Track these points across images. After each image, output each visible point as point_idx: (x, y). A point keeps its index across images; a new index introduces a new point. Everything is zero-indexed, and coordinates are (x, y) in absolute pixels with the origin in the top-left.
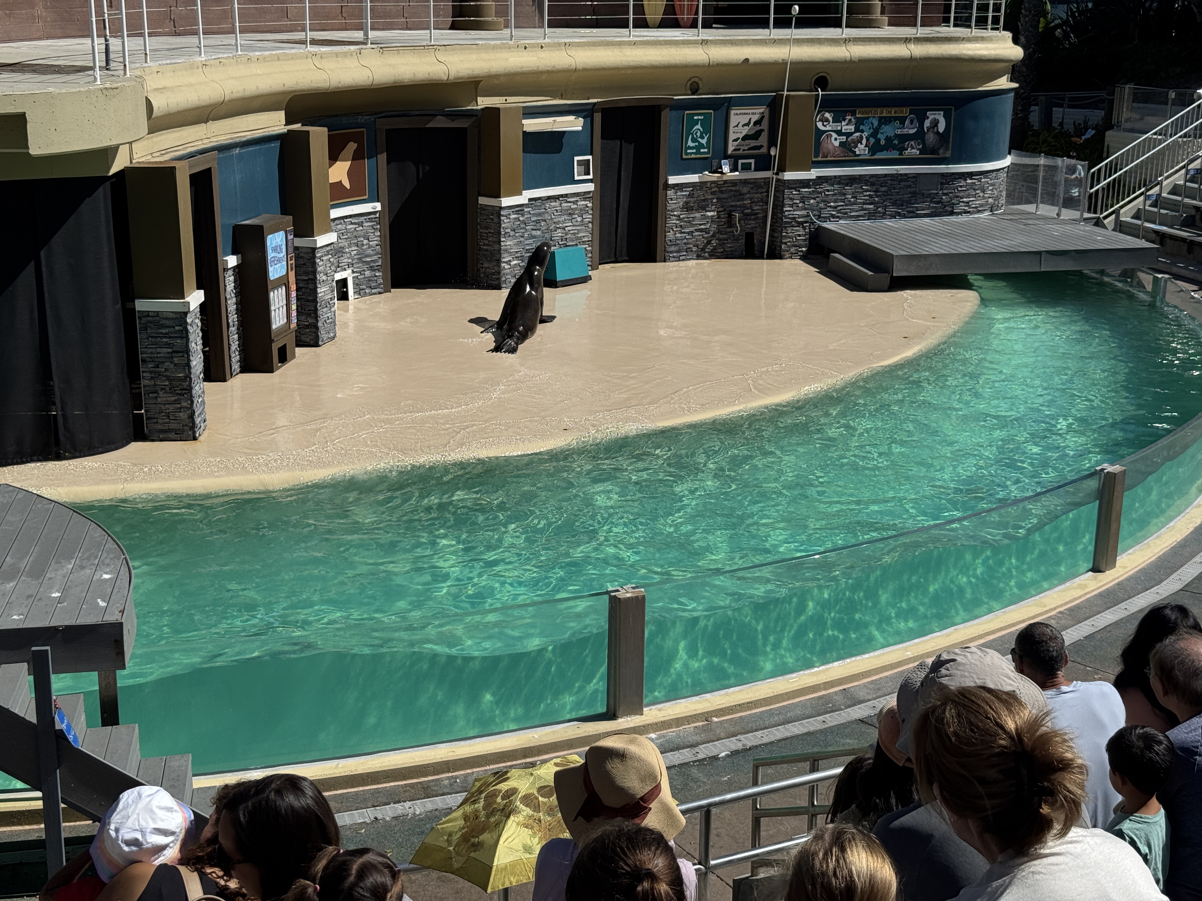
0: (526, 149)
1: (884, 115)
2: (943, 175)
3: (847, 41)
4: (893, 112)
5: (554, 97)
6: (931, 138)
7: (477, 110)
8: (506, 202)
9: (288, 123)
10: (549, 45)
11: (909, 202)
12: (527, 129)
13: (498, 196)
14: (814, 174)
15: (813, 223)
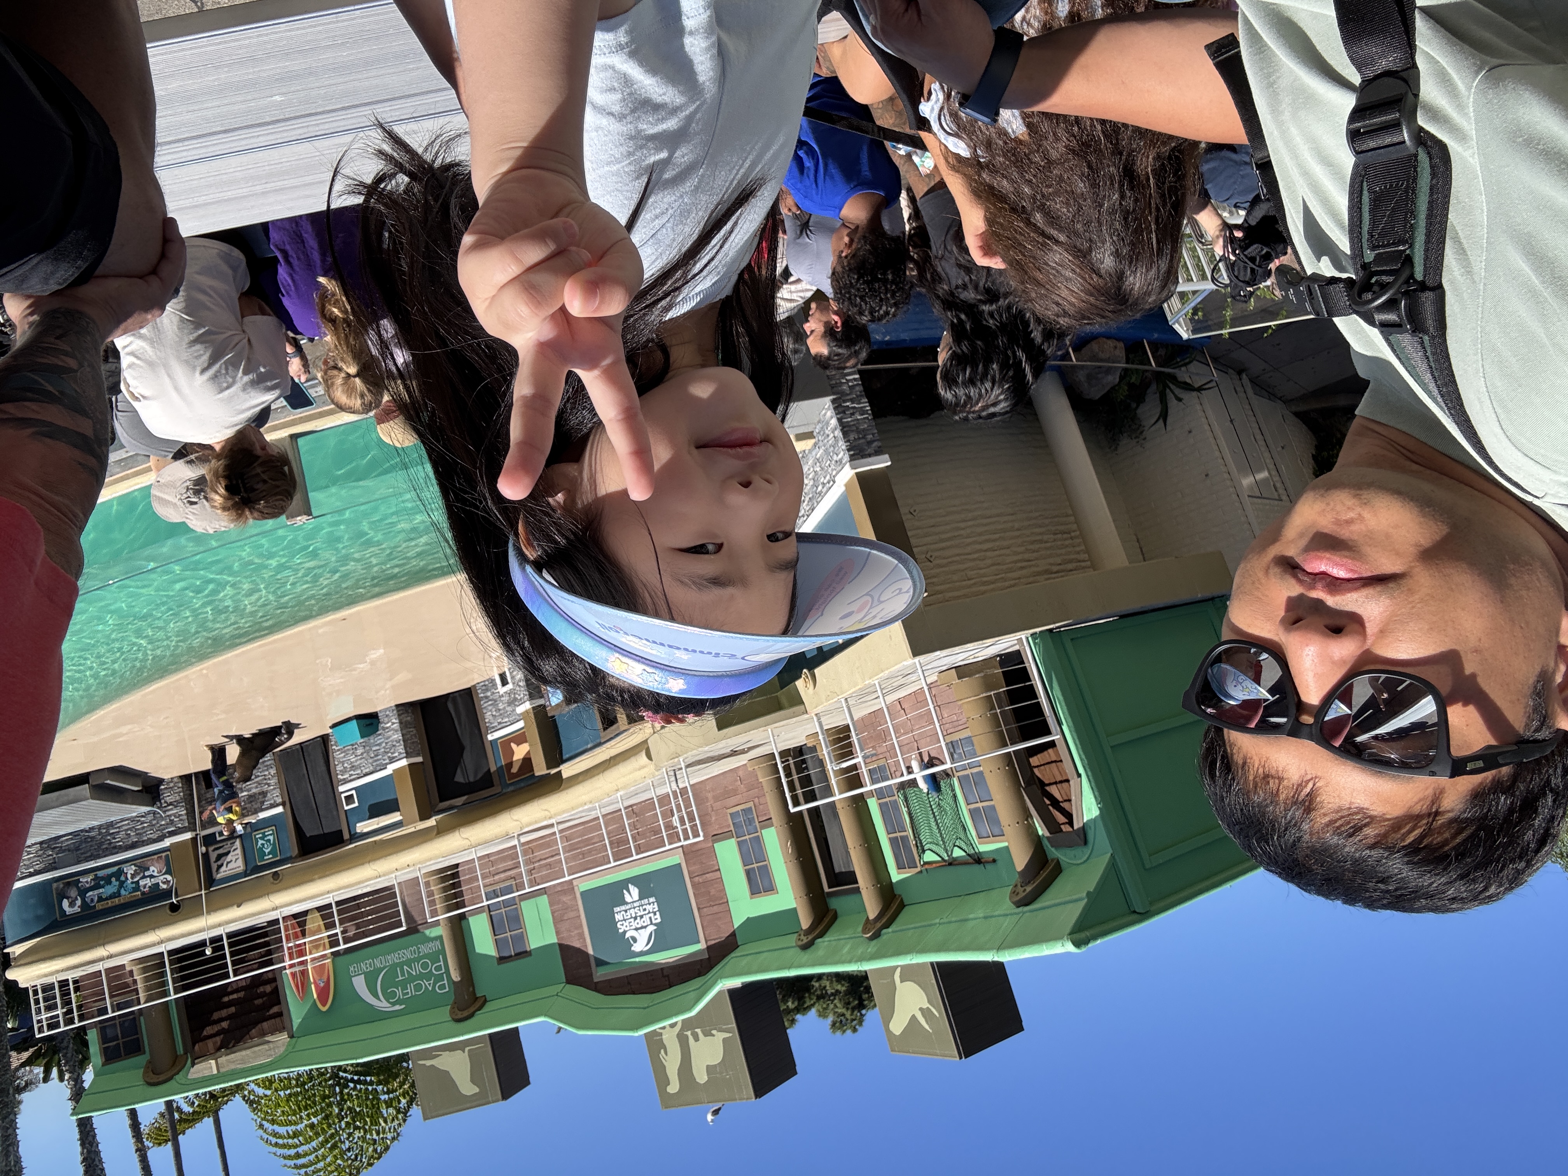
0: (396, 801)
1: (117, 900)
2: (56, 869)
3: (162, 942)
4: (110, 903)
5: (381, 840)
6: (73, 893)
7: (435, 815)
8: (404, 763)
9: (560, 772)
10: (392, 872)
11: (81, 842)
12: (399, 813)
13: (410, 765)
14: (167, 842)
15: (158, 808)
